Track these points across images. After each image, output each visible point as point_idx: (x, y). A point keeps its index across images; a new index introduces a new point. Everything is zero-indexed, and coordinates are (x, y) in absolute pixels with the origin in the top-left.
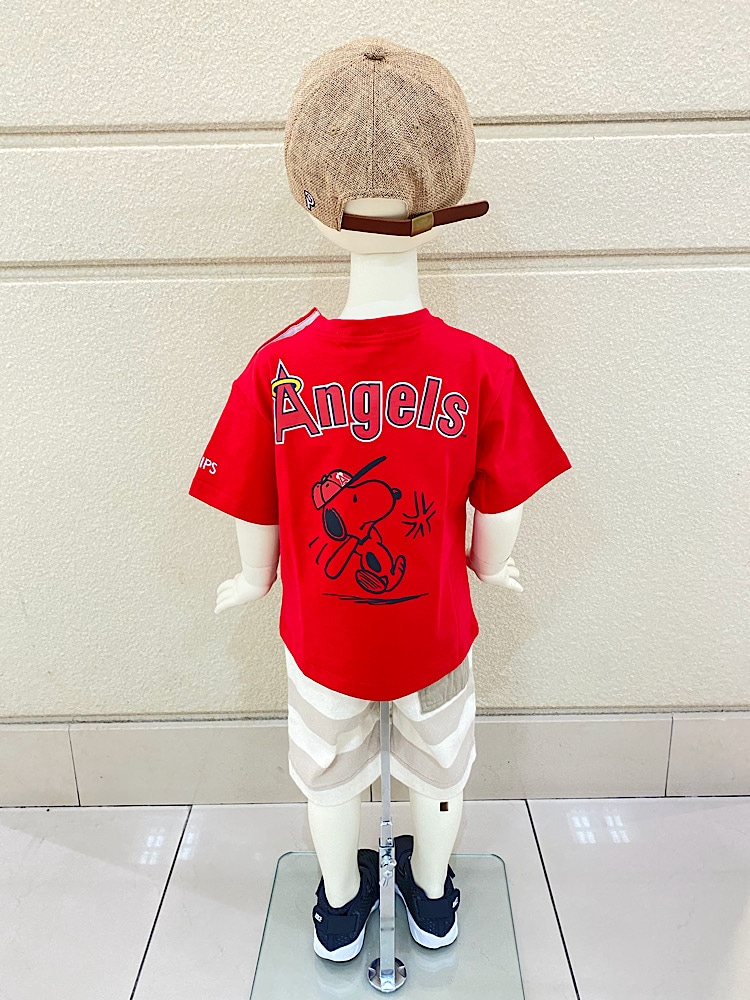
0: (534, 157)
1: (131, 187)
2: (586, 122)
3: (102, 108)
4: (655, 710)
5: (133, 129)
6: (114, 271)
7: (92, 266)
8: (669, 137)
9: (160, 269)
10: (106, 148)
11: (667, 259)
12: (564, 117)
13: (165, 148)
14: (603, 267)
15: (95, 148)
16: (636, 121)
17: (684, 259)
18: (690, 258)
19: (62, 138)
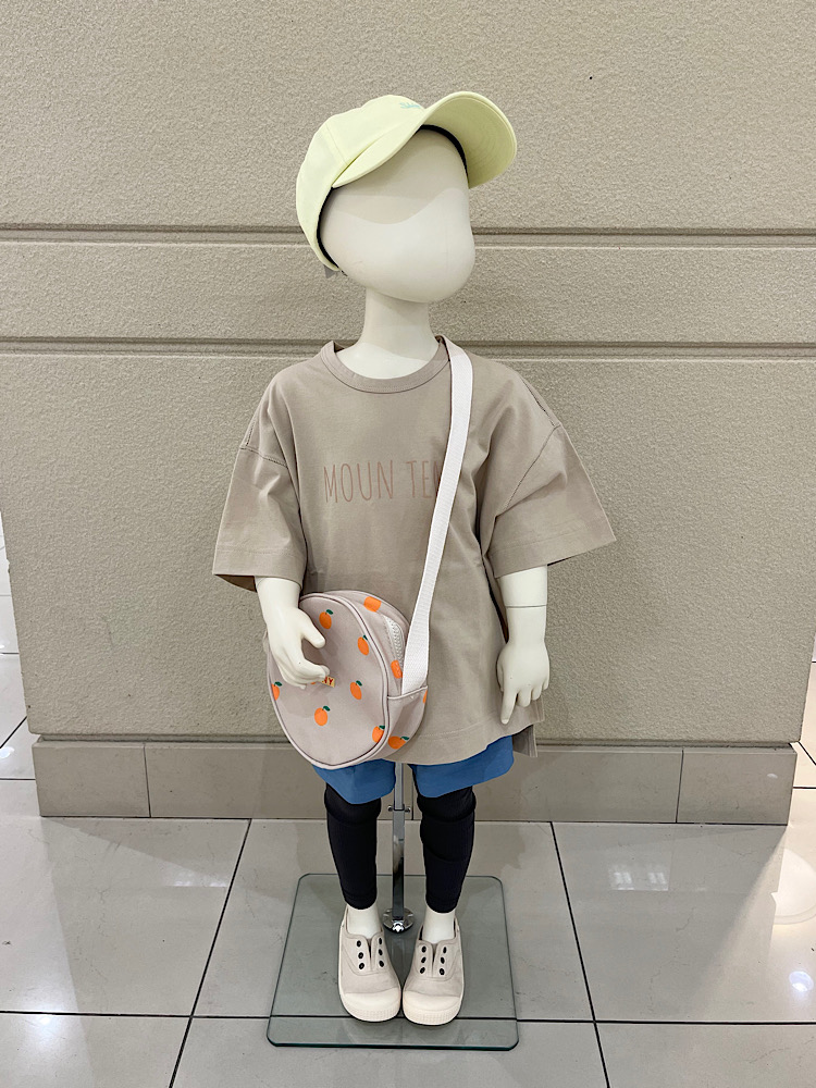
0: (568, 263)
1: (222, 277)
2: (614, 234)
3: (200, 211)
4: (668, 744)
5: (226, 229)
6: (204, 347)
7: (185, 343)
8: (684, 249)
9: (243, 348)
10: (202, 245)
11: (681, 351)
12: (594, 229)
13: (253, 246)
14: (626, 356)
15: (192, 245)
16: (656, 235)
17: (696, 352)
18: (702, 351)
19: (165, 235)
